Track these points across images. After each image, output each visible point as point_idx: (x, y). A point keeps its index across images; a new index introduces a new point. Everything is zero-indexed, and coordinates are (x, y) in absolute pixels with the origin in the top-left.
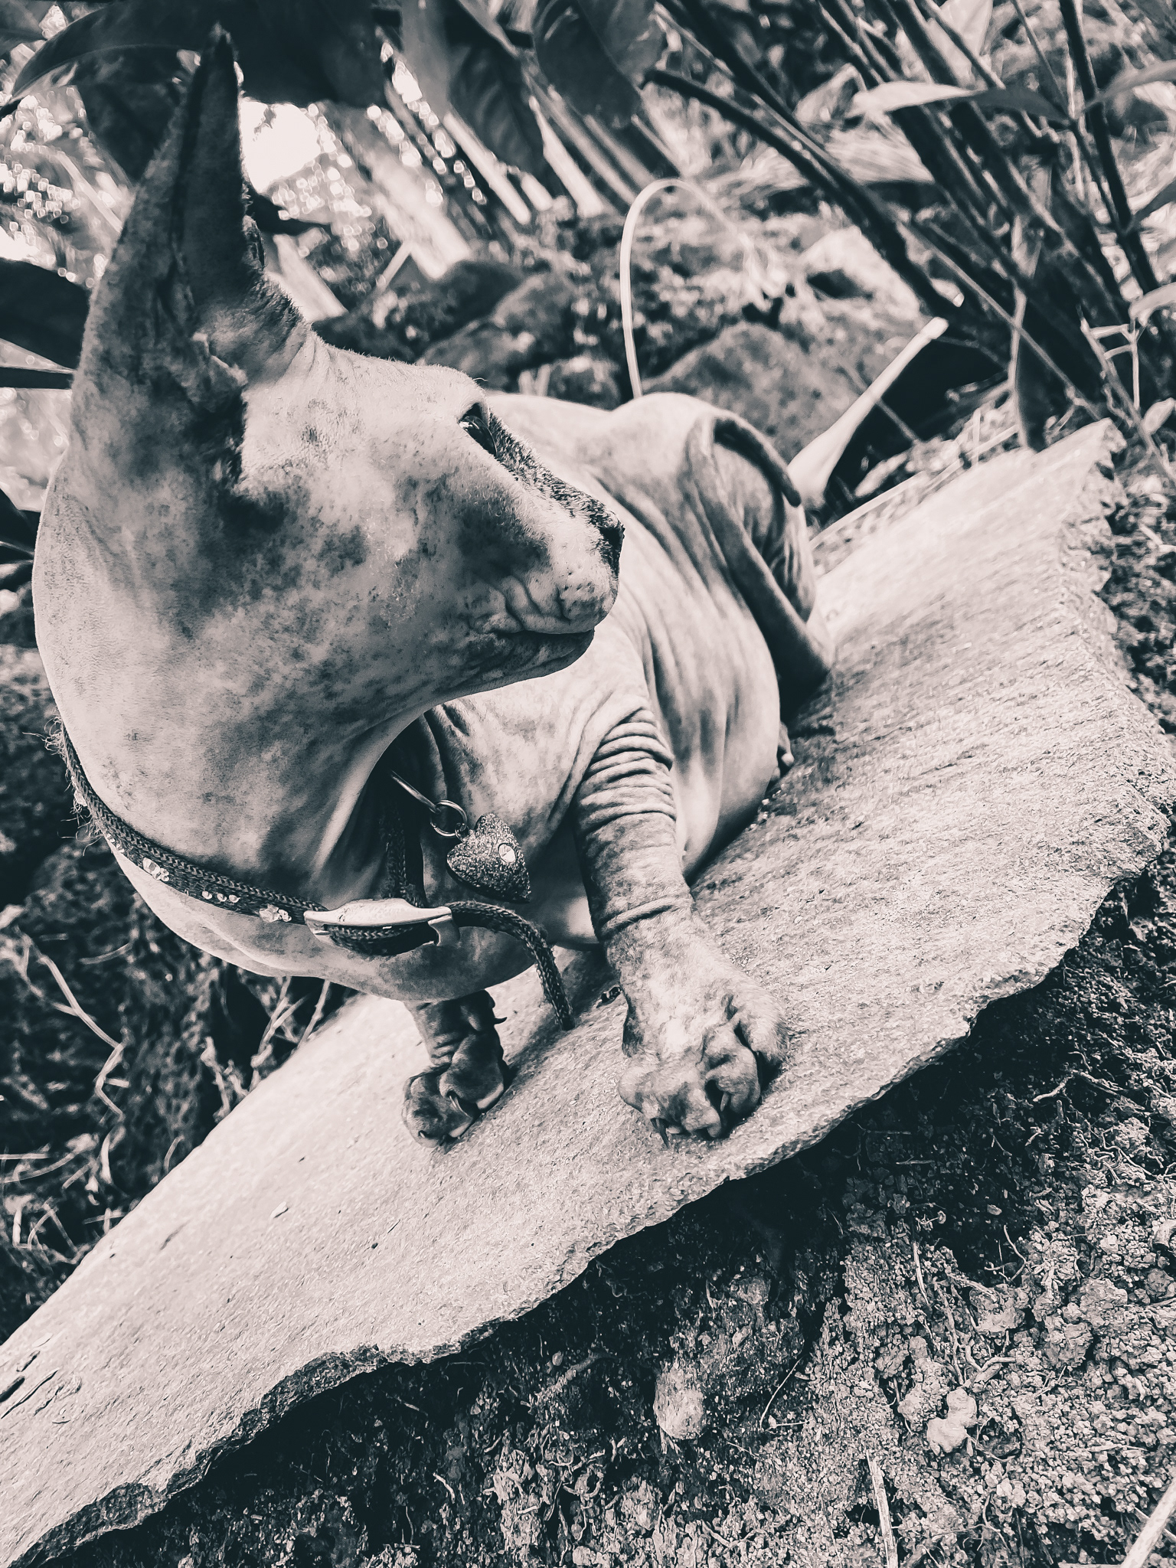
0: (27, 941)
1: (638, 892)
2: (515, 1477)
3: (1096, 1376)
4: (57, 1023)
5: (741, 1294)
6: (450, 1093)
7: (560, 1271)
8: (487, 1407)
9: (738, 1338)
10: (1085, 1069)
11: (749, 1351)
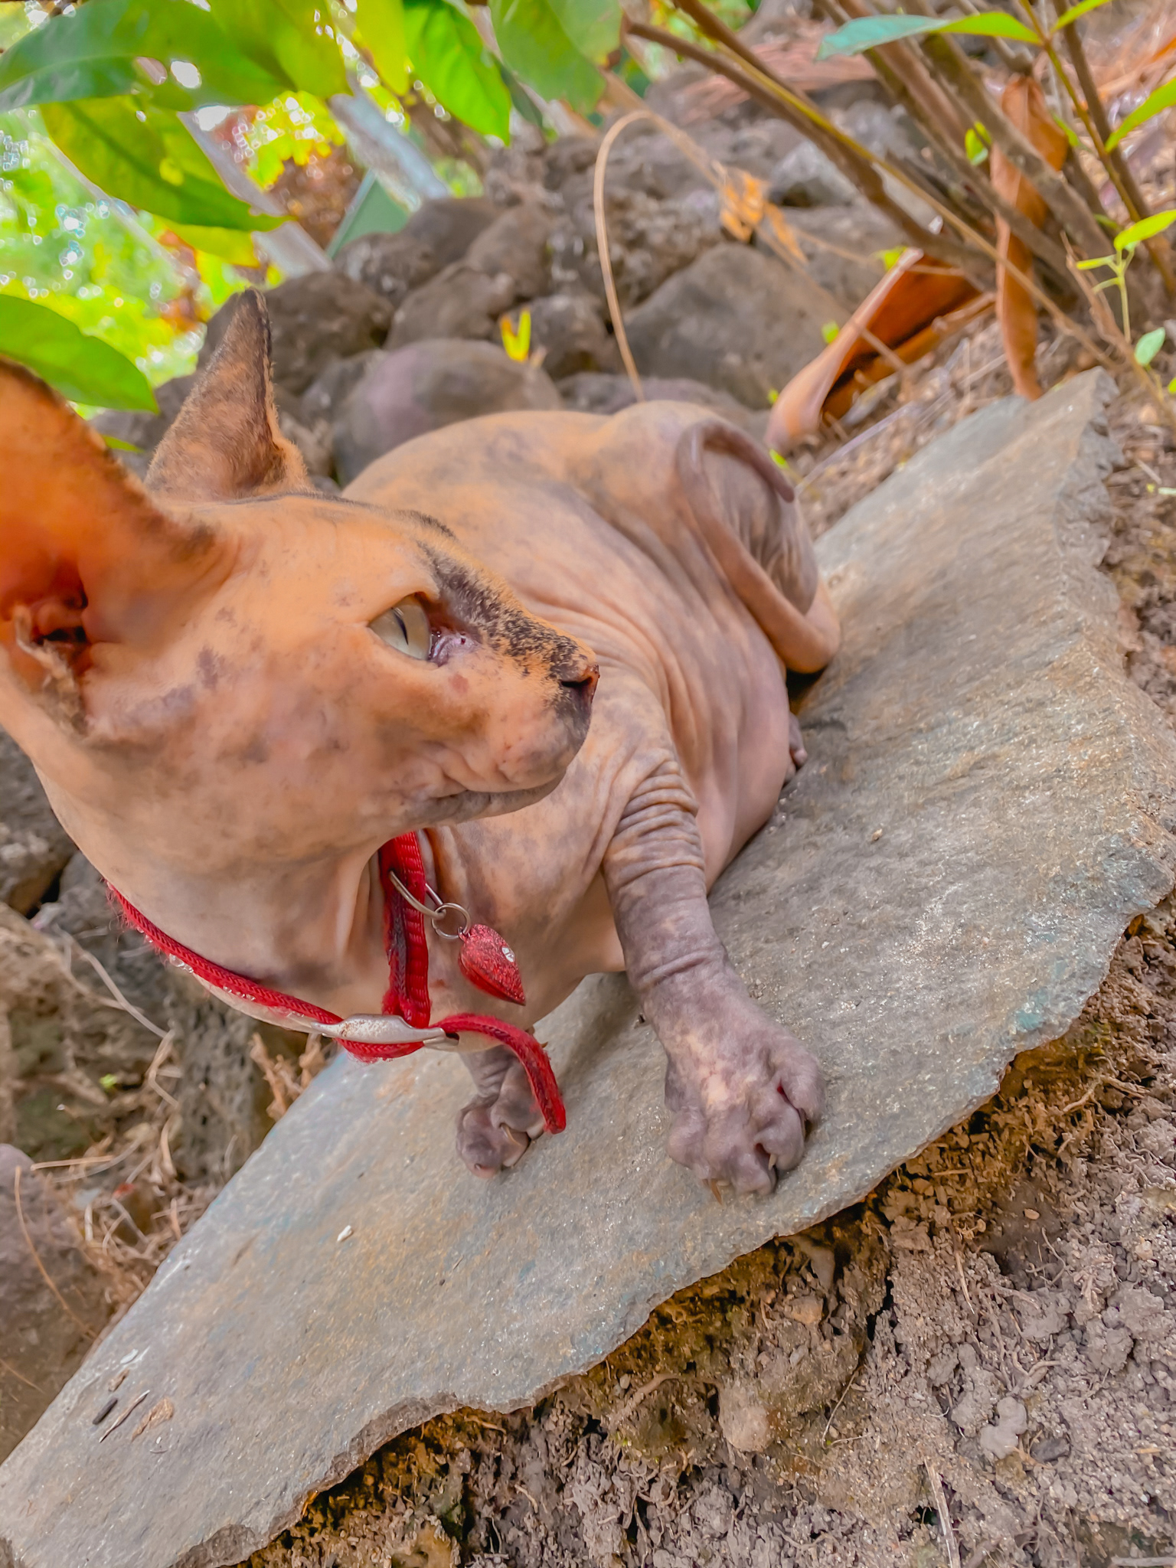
0: (68, 939)
1: (671, 945)
2: (593, 1490)
3: (1137, 1378)
4: (104, 1017)
5: (795, 1315)
6: (502, 1125)
7: (624, 1323)
8: (561, 1423)
9: (795, 1357)
10: (1110, 1071)
11: (807, 1369)
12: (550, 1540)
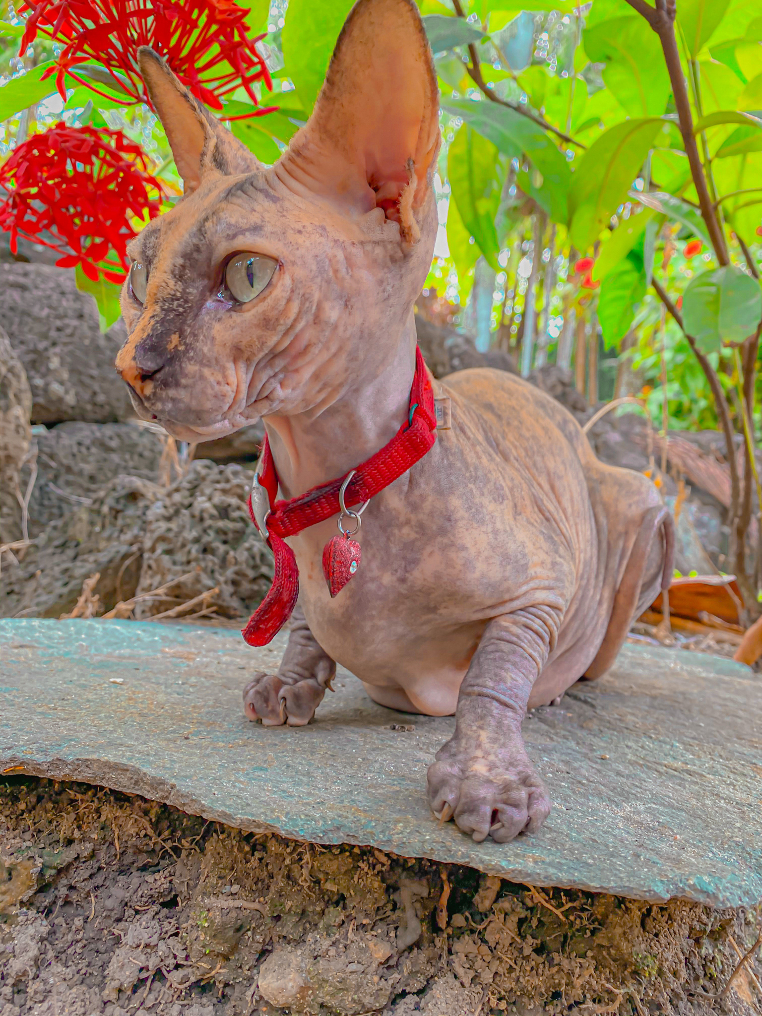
1: (502, 687)
2: (146, 936)
5: (371, 944)
8: (159, 883)
9: (353, 967)
11: (353, 981)
12: (80, 945)
